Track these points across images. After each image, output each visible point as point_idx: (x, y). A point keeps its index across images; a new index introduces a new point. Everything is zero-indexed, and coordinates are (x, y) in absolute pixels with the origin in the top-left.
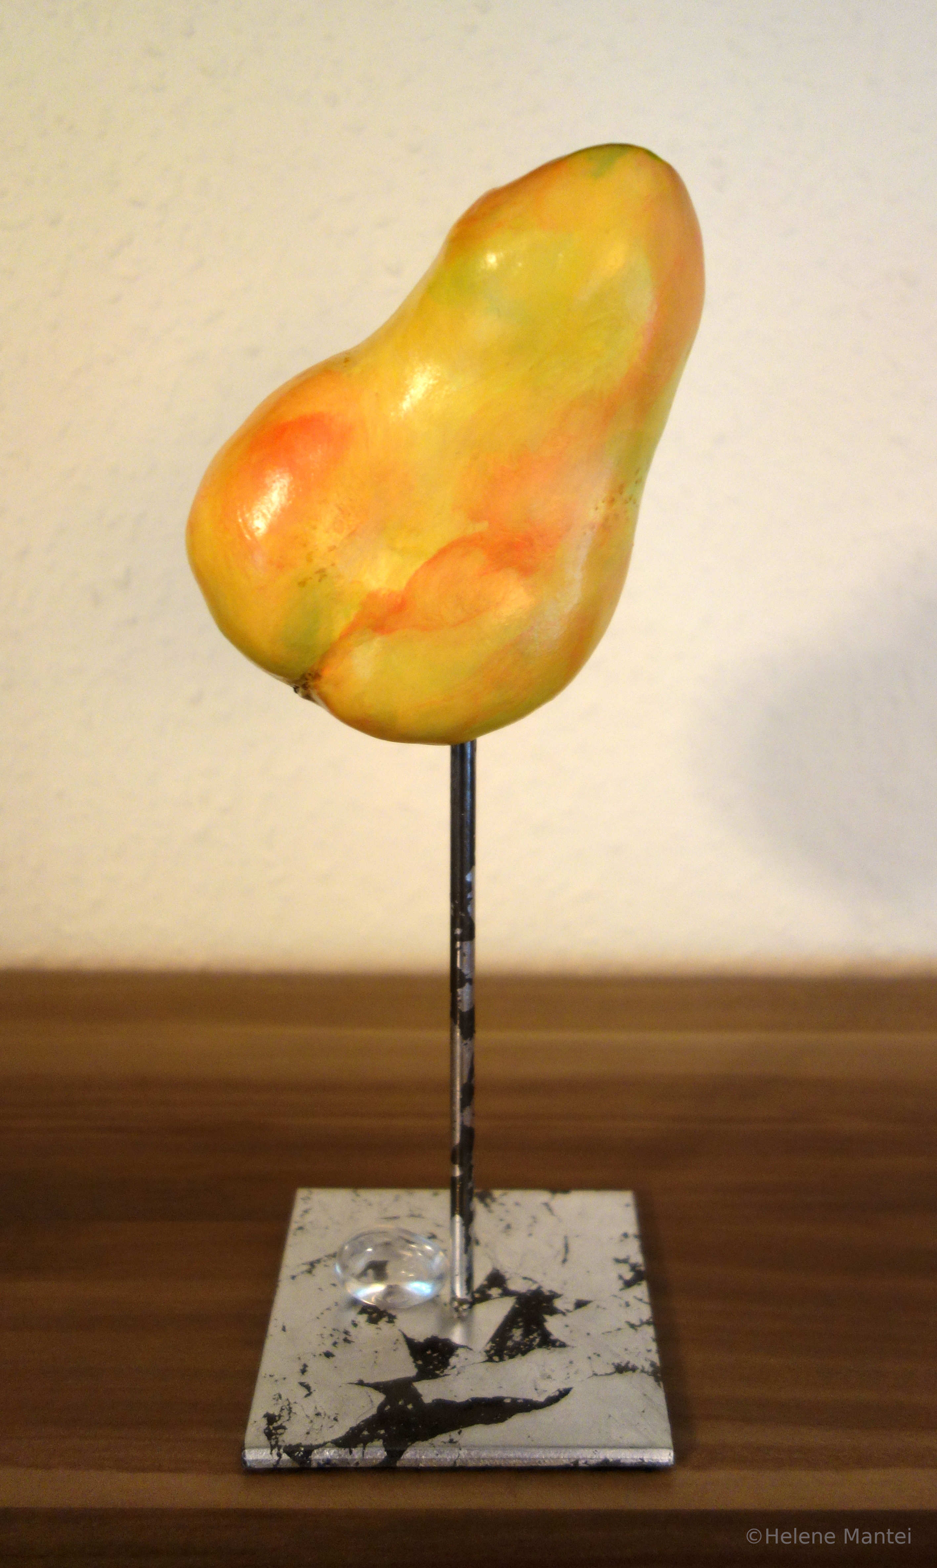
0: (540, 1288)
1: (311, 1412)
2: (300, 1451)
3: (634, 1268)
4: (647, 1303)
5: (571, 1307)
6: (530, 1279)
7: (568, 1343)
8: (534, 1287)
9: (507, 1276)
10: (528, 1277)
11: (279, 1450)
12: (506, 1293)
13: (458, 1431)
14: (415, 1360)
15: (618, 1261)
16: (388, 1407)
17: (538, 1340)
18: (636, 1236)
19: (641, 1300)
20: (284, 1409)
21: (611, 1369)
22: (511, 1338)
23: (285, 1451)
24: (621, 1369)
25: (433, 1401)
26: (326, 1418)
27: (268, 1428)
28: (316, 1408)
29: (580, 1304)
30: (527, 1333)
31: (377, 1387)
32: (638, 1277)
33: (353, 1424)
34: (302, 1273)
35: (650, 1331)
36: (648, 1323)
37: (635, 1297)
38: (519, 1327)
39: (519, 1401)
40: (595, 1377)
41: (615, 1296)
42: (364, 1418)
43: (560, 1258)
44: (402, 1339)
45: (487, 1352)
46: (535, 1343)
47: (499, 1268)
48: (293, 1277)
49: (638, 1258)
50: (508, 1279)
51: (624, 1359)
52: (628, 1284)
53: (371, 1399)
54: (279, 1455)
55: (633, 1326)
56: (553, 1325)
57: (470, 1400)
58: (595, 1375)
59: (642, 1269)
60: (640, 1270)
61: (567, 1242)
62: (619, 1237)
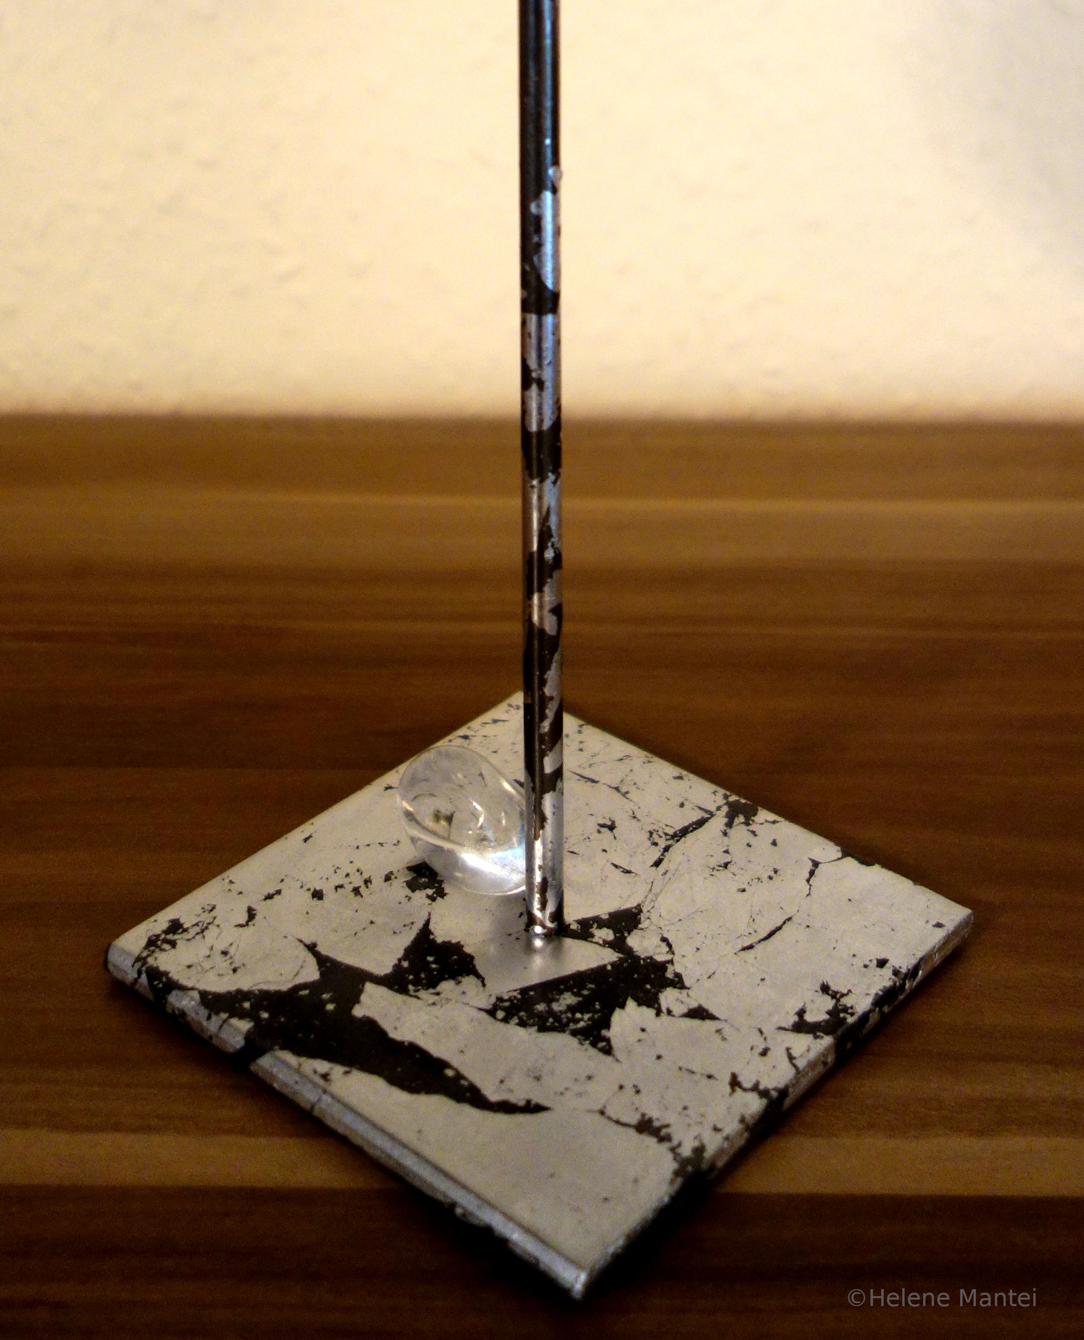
0: (669, 963)
1: (220, 946)
2: (161, 982)
3: (839, 1011)
4: (797, 1068)
5: (679, 1009)
6: (670, 946)
7: (617, 1052)
8: (663, 958)
9: (645, 924)
10: (671, 941)
11: (142, 967)
12: (618, 944)
13: (347, 1069)
14: (405, 957)
15: (825, 989)
16: (306, 992)
17: (582, 1024)
19: (791, 1058)
20: (198, 926)
21: (633, 1119)
23: (147, 973)
24: (646, 1128)
25: (364, 1017)
26: (229, 962)
27: (158, 936)
28: (231, 944)
29: (699, 1013)
30: (579, 1008)
31: (323, 961)
33: (245, 987)
35: (754, 1106)
36: (764, 1094)
37: (790, 1050)
38: (578, 995)
39: (463, 1082)
40: (598, 1116)
41: (763, 1032)
42: (265, 987)
43: (747, 941)
44: (419, 925)
45: (500, 999)
46: (572, 1026)
49: (860, 1002)
50: (641, 929)
51: (669, 1117)
52: (801, 1026)
53: (299, 971)
54: (139, 973)
55: (736, 1084)
57: (406, 1044)
58: (602, 1113)
59: (850, 1020)
60: (845, 1019)
61: (784, 927)
62: (871, 961)
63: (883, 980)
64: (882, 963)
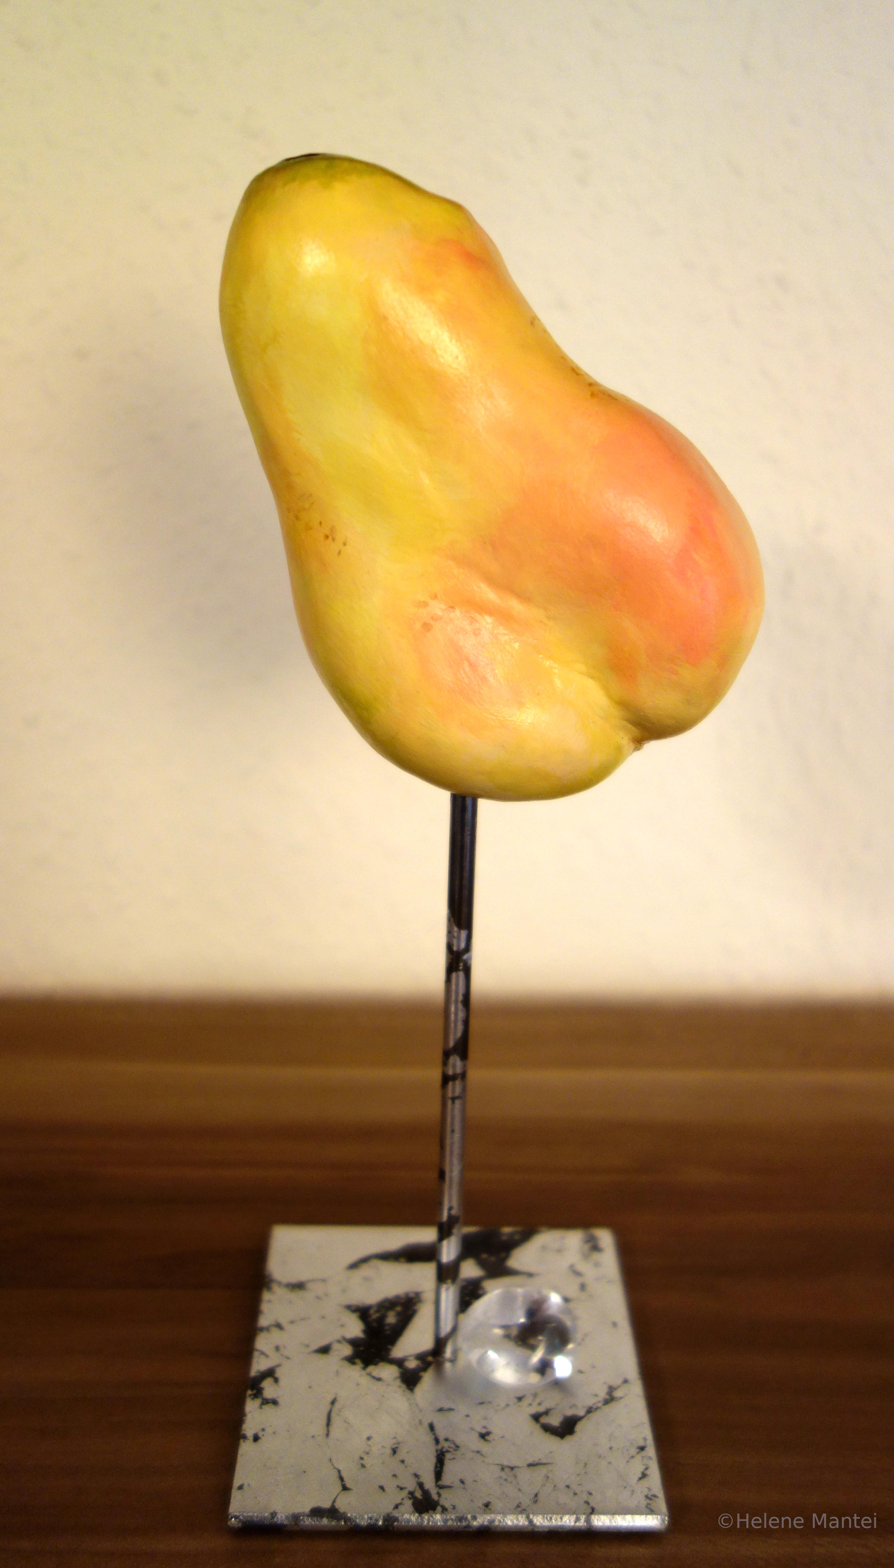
0: (364, 1368)
1: (565, 1253)
3: (259, 1394)
4: (257, 1350)
5: (336, 1346)
6: (374, 1378)
7: (344, 1310)
8: (371, 1368)
9: (398, 1382)
10: (375, 1380)
12: (399, 1363)
15: (275, 1402)
16: (503, 1255)
17: (372, 1313)
18: (245, 1437)
19: (262, 1354)
20: (588, 1255)
21: (310, 1286)
22: (399, 1314)
24: (299, 1286)
26: (552, 1248)
28: (562, 1256)
29: (325, 1350)
30: (381, 1320)
32: (255, 1386)
34: (619, 1387)
35: (263, 1321)
36: (262, 1330)
37: (267, 1356)
38: (389, 1324)
40: (324, 1279)
41: (288, 1358)
43: (337, 1406)
45: (420, 1302)
46: (375, 1310)
47: (408, 1392)
48: (626, 1381)
49: (251, 1406)
50: (396, 1378)
51: (294, 1296)
52: (270, 1373)
55: (279, 1326)
56: (355, 1329)
58: (323, 1281)
59: (249, 1392)
60: (252, 1390)
61: (325, 1429)
62: (263, 1435)
63: (249, 1427)
64: (256, 1438)
